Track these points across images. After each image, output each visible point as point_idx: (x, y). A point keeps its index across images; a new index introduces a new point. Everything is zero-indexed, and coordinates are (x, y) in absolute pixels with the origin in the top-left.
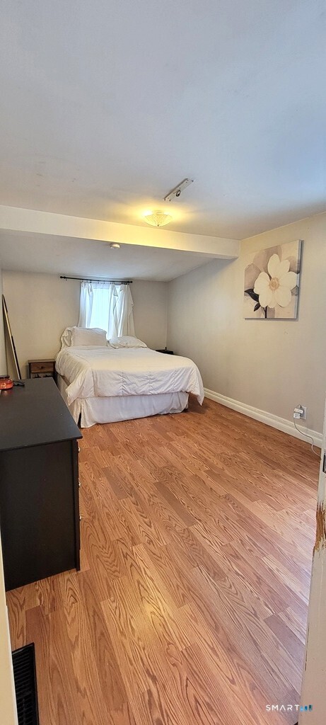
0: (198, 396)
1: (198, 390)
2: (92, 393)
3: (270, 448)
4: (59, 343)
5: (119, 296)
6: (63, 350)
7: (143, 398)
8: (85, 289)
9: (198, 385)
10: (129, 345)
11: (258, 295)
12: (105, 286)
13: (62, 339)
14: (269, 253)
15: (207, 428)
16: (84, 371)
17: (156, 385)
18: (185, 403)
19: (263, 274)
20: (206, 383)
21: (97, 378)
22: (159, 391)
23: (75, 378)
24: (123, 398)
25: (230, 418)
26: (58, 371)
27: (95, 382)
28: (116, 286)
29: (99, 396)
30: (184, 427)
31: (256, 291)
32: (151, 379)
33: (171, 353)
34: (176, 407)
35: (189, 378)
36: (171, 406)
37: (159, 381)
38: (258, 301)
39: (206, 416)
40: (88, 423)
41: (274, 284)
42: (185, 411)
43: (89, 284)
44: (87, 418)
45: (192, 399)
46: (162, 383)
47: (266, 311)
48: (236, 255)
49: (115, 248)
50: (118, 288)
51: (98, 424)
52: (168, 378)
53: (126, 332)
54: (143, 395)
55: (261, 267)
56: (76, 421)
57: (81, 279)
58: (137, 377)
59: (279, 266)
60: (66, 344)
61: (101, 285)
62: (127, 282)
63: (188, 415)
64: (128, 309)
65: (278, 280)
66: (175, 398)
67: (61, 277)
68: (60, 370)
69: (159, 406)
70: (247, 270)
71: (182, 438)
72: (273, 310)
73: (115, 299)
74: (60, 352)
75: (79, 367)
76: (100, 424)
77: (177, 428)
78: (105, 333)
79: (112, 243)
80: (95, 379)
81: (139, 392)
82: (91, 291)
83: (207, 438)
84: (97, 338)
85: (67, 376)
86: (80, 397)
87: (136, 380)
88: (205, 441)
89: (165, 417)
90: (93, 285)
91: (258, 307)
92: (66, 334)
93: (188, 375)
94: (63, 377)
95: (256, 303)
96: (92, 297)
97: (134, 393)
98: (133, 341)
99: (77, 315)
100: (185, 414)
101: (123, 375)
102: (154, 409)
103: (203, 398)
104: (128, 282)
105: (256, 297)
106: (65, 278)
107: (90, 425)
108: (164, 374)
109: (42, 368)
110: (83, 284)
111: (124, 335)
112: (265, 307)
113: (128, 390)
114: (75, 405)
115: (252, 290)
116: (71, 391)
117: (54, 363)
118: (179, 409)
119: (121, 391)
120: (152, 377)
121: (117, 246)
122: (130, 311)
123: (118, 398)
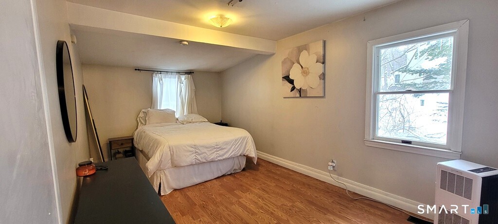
0: (254, 157)
1: (253, 154)
2: (170, 165)
3: (316, 195)
4: (136, 122)
5: (184, 83)
6: (139, 128)
7: (212, 164)
8: (156, 79)
9: (253, 150)
10: (194, 120)
11: (293, 80)
12: (172, 76)
13: (138, 119)
14: (300, 49)
15: (264, 183)
16: (162, 147)
17: (221, 152)
18: (243, 163)
19: (296, 65)
20: (258, 147)
21: (173, 152)
22: (224, 157)
23: (154, 153)
24: (196, 166)
25: (278, 173)
26: (136, 146)
27: (172, 155)
28: (181, 76)
29: (175, 166)
30: (247, 184)
31: (291, 77)
32: (218, 148)
33: (226, 125)
34: (237, 168)
35: (246, 144)
36: (233, 167)
37: (224, 149)
38: (293, 85)
39: (260, 172)
40: (167, 190)
41: (305, 72)
42: (244, 170)
43: (160, 75)
44: (166, 186)
45: (249, 160)
46: (225, 150)
47: (300, 92)
48: (274, 52)
49: (184, 45)
50: (183, 77)
51: (175, 190)
52: (230, 146)
53: (191, 112)
54: (212, 161)
55: (294, 60)
56: (157, 190)
57: (152, 71)
58: (207, 148)
59: (308, 59)
60: (142, 123)
61: (169, 75)
62: (189, 73)
63: (247, 174)
64: (191, 93)
65: (308, 69)
66: (237, 161)
67: (136, 70)
68: (138, 145)
69: (225, 169)
70: (284, 62)
71: (247, 194)
72: (305, 91)
73: (181, 86)
74: (138, 130)
75: (156, 144)
76: (178, 190)
77: (241, 185)
78: (174, 112)
79: (181, 41)
80: (172, 153)
81: (209, 160)
82: (162, 80)
83: (267, 193)
84: (168, 117)
85: (146, 151)
86: (159, 168)
87: (205, 150)
88: (266, 196)
89: (229, 177)
90: (163, 75)
91: (293, 89)
92: (141, 115)
93: (245, 142)
94: (142, 151)
95: (292, 86)
96: (162, 85)
97: (205, 161)
98: (196, 117)
99: (150, 99)
100: (244, 173)
101: (195, 147)
102: (221, 172)
103: (257, 159)
104: (191, 73)
105: (291, 82)
106: (139, 70)
107: (168, 192)
108: (227, 143)
109: (122, 144)
110: (154, 75)
111: (189, 113)
112: (299, 88)
113: (200, 159)
114: (155, 177)
115: (288, 77)
116: (151, 165)
117: (132, 139)
118: (239, 169)
119: (194, 160)
120: (218, 146)
121: (186, 43)
122: (193, 95)
123: (191, 166)
